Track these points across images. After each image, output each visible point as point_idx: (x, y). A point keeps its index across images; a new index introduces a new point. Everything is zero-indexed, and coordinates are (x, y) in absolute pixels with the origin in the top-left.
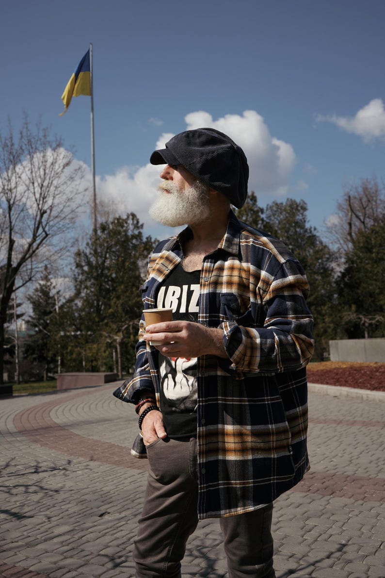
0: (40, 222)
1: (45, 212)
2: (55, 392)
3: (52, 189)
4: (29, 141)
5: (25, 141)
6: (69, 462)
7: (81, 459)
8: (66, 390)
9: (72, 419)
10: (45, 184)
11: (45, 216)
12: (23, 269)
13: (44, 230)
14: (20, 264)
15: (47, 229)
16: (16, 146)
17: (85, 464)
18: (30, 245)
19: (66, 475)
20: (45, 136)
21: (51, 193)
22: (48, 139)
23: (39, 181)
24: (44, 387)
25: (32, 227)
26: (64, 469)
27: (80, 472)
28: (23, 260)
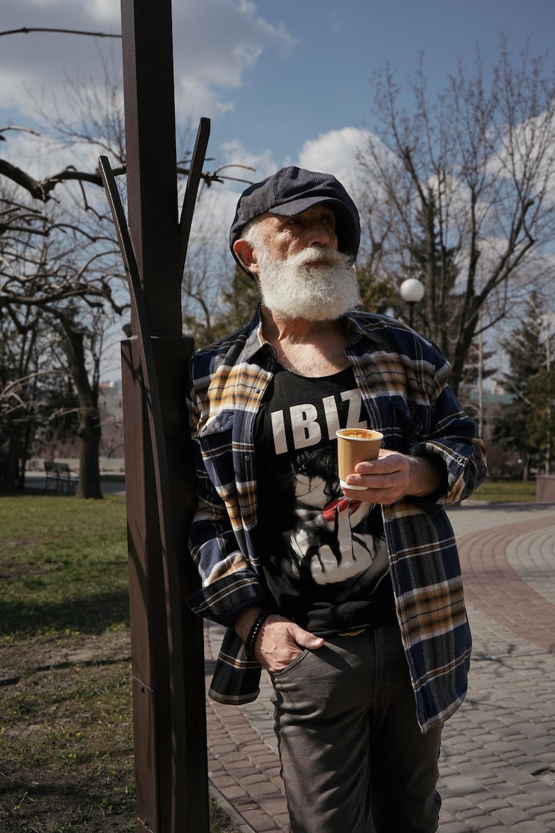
0: (522, 221)
1: (531, 203)
2: (527, 508)
3: (544, 162)
4: (509, 82)
5: (502, 85)
6: (512, 648)
7: (534, 646)
8: (545, 506)
9: (539, 562)
10: (534, 155)
11: (532, 210)
12: (491, 298)
13: (527, 235)
14: (486, 292)
15: (532, 232)
16: (487, 95)
17: (537, 658)
18: (504, 259)
19: (499, 675)
20: (536, 73)
21: (542, 171)
22: (541, 76)
23: (523, 150)
24: (519, 493)
25: (508, 229)
26: (499, 661)
27: (523, 673)
28: (493, 283)
